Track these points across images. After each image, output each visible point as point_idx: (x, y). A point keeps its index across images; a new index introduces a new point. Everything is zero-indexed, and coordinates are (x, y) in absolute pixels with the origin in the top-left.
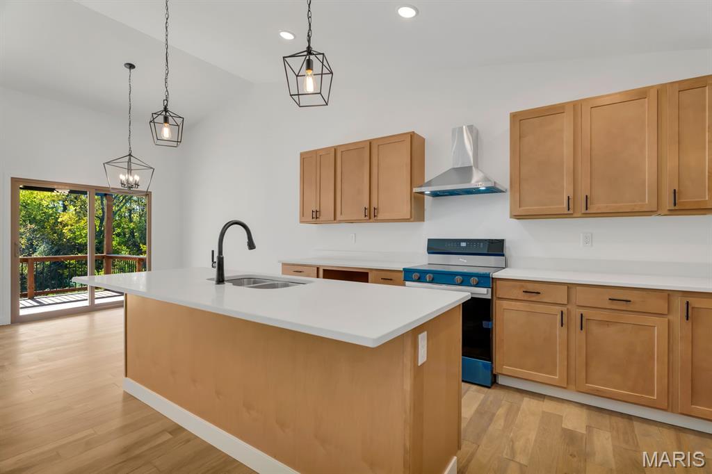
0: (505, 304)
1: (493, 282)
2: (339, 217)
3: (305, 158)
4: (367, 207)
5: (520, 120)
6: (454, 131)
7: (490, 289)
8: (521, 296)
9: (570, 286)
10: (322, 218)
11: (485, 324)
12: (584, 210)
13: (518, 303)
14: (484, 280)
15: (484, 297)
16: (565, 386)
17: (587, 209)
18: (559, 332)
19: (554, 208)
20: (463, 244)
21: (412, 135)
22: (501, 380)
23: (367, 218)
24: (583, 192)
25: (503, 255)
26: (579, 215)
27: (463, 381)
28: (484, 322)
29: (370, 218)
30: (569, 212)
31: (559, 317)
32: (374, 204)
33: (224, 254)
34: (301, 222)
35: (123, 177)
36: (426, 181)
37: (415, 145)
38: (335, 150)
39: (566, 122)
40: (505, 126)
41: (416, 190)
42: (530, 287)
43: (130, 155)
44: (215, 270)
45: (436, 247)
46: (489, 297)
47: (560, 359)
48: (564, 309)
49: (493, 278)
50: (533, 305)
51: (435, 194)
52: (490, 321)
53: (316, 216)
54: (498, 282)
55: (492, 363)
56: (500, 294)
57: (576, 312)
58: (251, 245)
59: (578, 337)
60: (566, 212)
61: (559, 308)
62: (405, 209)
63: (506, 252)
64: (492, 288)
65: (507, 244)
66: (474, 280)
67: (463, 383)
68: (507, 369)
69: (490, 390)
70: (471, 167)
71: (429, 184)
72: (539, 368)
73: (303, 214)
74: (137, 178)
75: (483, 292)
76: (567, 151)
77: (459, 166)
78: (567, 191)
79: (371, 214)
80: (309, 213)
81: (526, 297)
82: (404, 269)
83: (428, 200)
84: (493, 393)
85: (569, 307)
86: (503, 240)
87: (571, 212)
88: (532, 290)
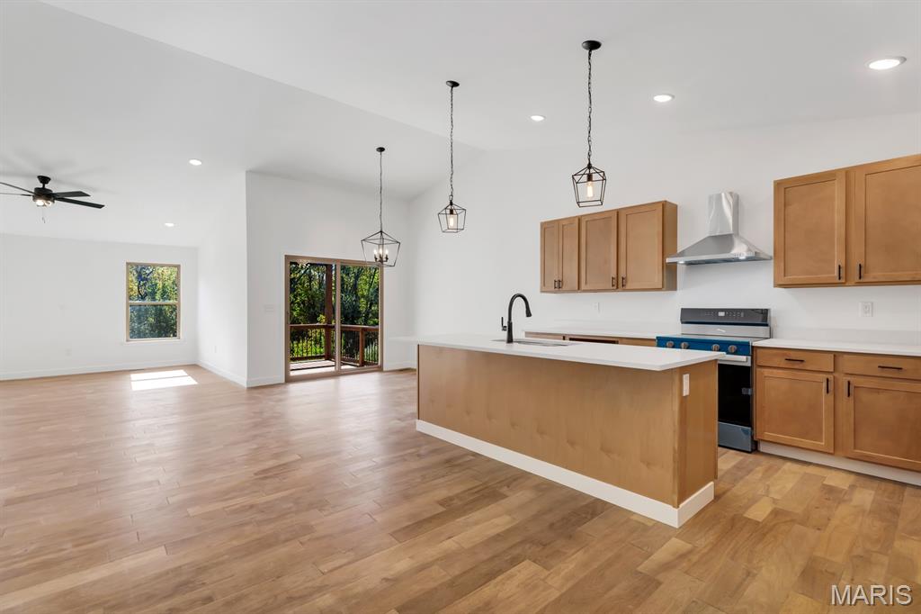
0: (766, 372)
1: (752, 351)
2: (583, 286)
3: (546, 228)
4: (615, 276)
5: (784, 189)
6: (710, 198)
7: (750, 357)
8: (783, 363)
9: (836, 355)
10: (564, 288)
11: (744, 391)
12: (857, 279)
13: (780, 371)
14: (743, 348)
15: (744, 364)
16: (832, 451)
17: (860, 278)
18: (825, 400)
19: (823, 277)
20: (721, 314)
21: (664, 204)
22: (763, 448)
23: (615, 288)
24: (856, 260)
25: (767, 325)
26: (853, 283)
27: (719, 446)
28: (743, 389)
29: (617, 288)
30: (841, 281)
31: (824, 385)
32: (622, 274)
33: (513, 321)
34: (542, 292)
35: (375, 252)
36: (679, 250)
37: (667, 214)
38: (579, 220)
39: (838, 190)
40: (768, 193)
41: (668, 260)
42: (793, 355)
43: (381, 232)
44: (506, 333)
45: (689, 316)
46: (749, 364)
47: (826, 426)
48: (831, 377)
49: (753, 347)
50: (795, 372)
51: (689, 264)
52: (749, 387)
53: (559, 286)
54: (758, 351)
55: (752, 429)
56: (760, 361)
57: (843, 380)
58: (529, 314)
59: (845, 405)
60: (837, 281)
61: (825, 376)
62: (657, 279)
63: (772, 322)
64: (752, 356)
65: (772, 314)
66: (733, 348)
67: (720, 449)
68: (768, 435)
69: (749, 455)
70: (731, 235)
71: (682, 254)
72: (804, 435)
73: (544, 283)
74: (387, 252)
75: (743, 360)
76: (839, 218)
77: (717, 234)
78: (838, 259)
79: (619, 284)
80: (551, 285)
81: (789, 365)
82: (657, 337)
83: (681, 270)
84: (751, 458)
85: (836, 375)
86: (767, 310)
87: (842, 281)
88: (795, 359)
